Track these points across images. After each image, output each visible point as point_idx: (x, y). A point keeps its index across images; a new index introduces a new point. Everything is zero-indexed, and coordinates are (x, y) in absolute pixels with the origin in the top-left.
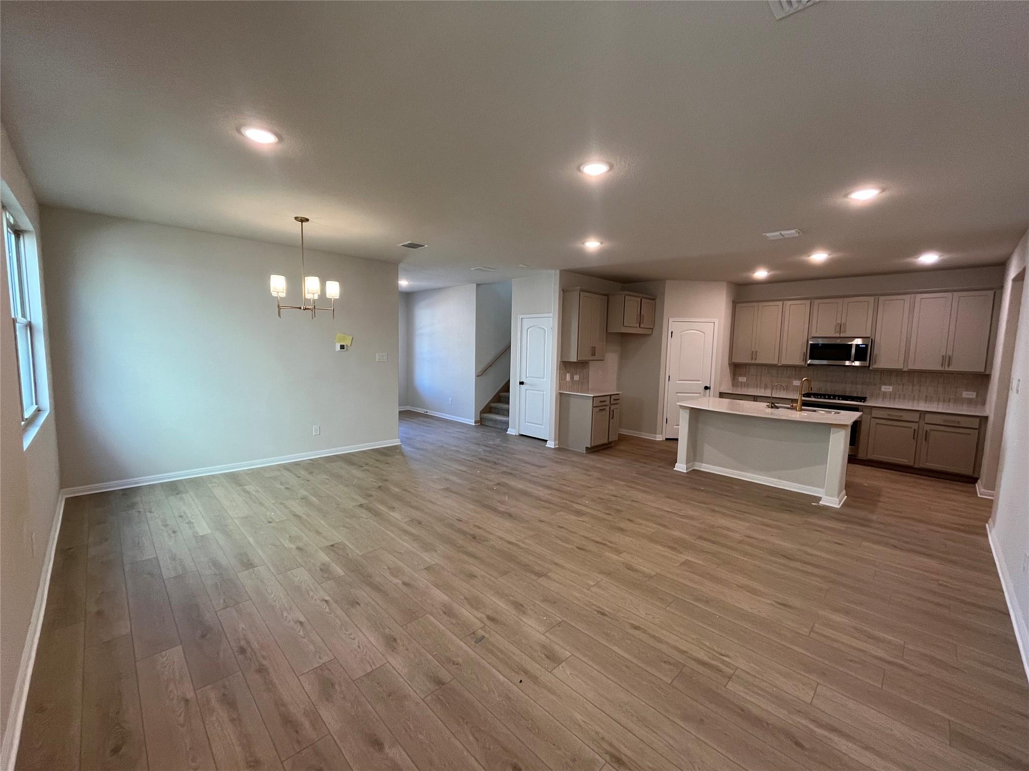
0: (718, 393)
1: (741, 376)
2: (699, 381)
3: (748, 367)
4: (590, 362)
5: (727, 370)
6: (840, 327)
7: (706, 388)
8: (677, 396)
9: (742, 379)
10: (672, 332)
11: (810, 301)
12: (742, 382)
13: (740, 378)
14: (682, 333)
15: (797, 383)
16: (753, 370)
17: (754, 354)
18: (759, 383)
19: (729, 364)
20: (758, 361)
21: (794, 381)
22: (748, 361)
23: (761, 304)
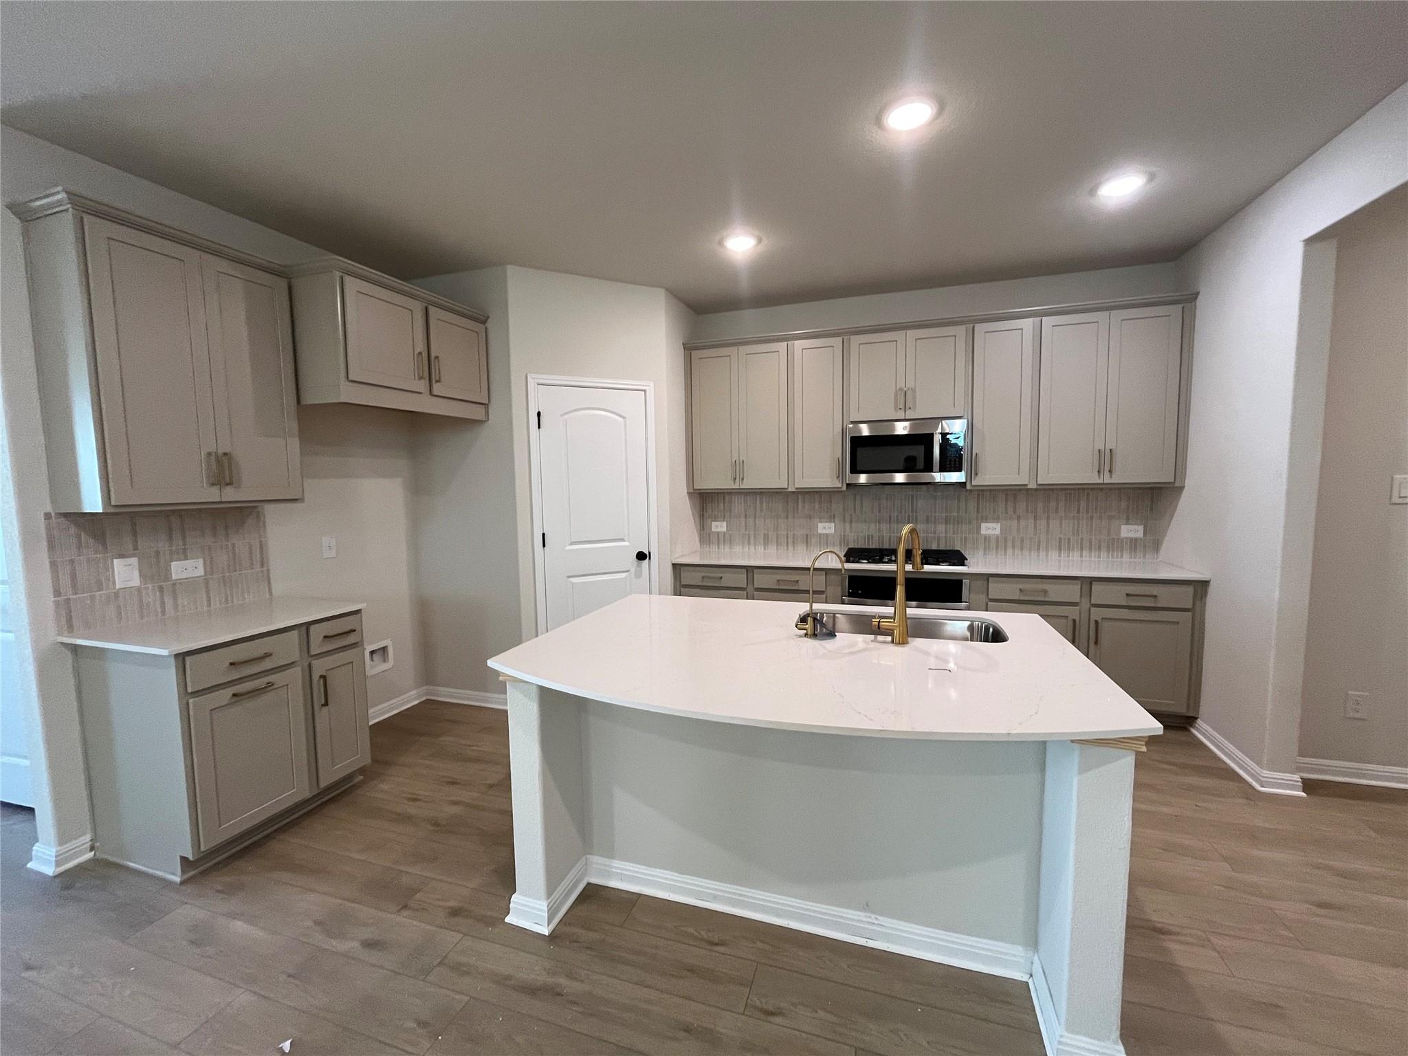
0: (670, 567)
1: (716, 519)
2: (623, 540)
3: (727, 498)
4: (269, 508)
5: (686, 507)
6: (904, 398)
7: (641, 556)
8: (571, 582)
9: (719, 527)
10: (539, 414)
11: (841, 339)
12: (718, 533)
13: (714, 524)
14: (566, 417)
15: (826, 528)
16: (738, 505)
17: (738, 469)
18: (752, 533)
19: (688, 493)
20: (747, 484)
21: (820, 525)
22: (727, 484)
23: (743, 349)
